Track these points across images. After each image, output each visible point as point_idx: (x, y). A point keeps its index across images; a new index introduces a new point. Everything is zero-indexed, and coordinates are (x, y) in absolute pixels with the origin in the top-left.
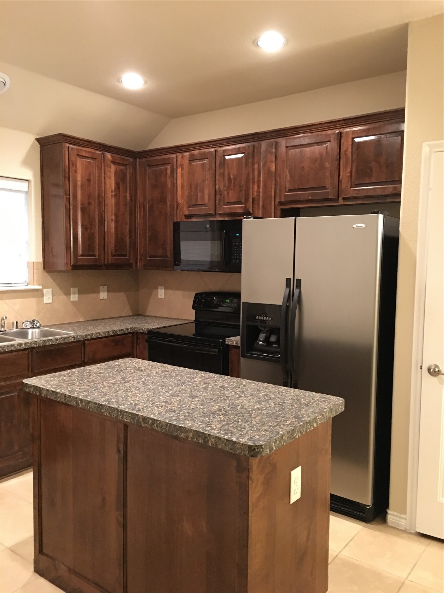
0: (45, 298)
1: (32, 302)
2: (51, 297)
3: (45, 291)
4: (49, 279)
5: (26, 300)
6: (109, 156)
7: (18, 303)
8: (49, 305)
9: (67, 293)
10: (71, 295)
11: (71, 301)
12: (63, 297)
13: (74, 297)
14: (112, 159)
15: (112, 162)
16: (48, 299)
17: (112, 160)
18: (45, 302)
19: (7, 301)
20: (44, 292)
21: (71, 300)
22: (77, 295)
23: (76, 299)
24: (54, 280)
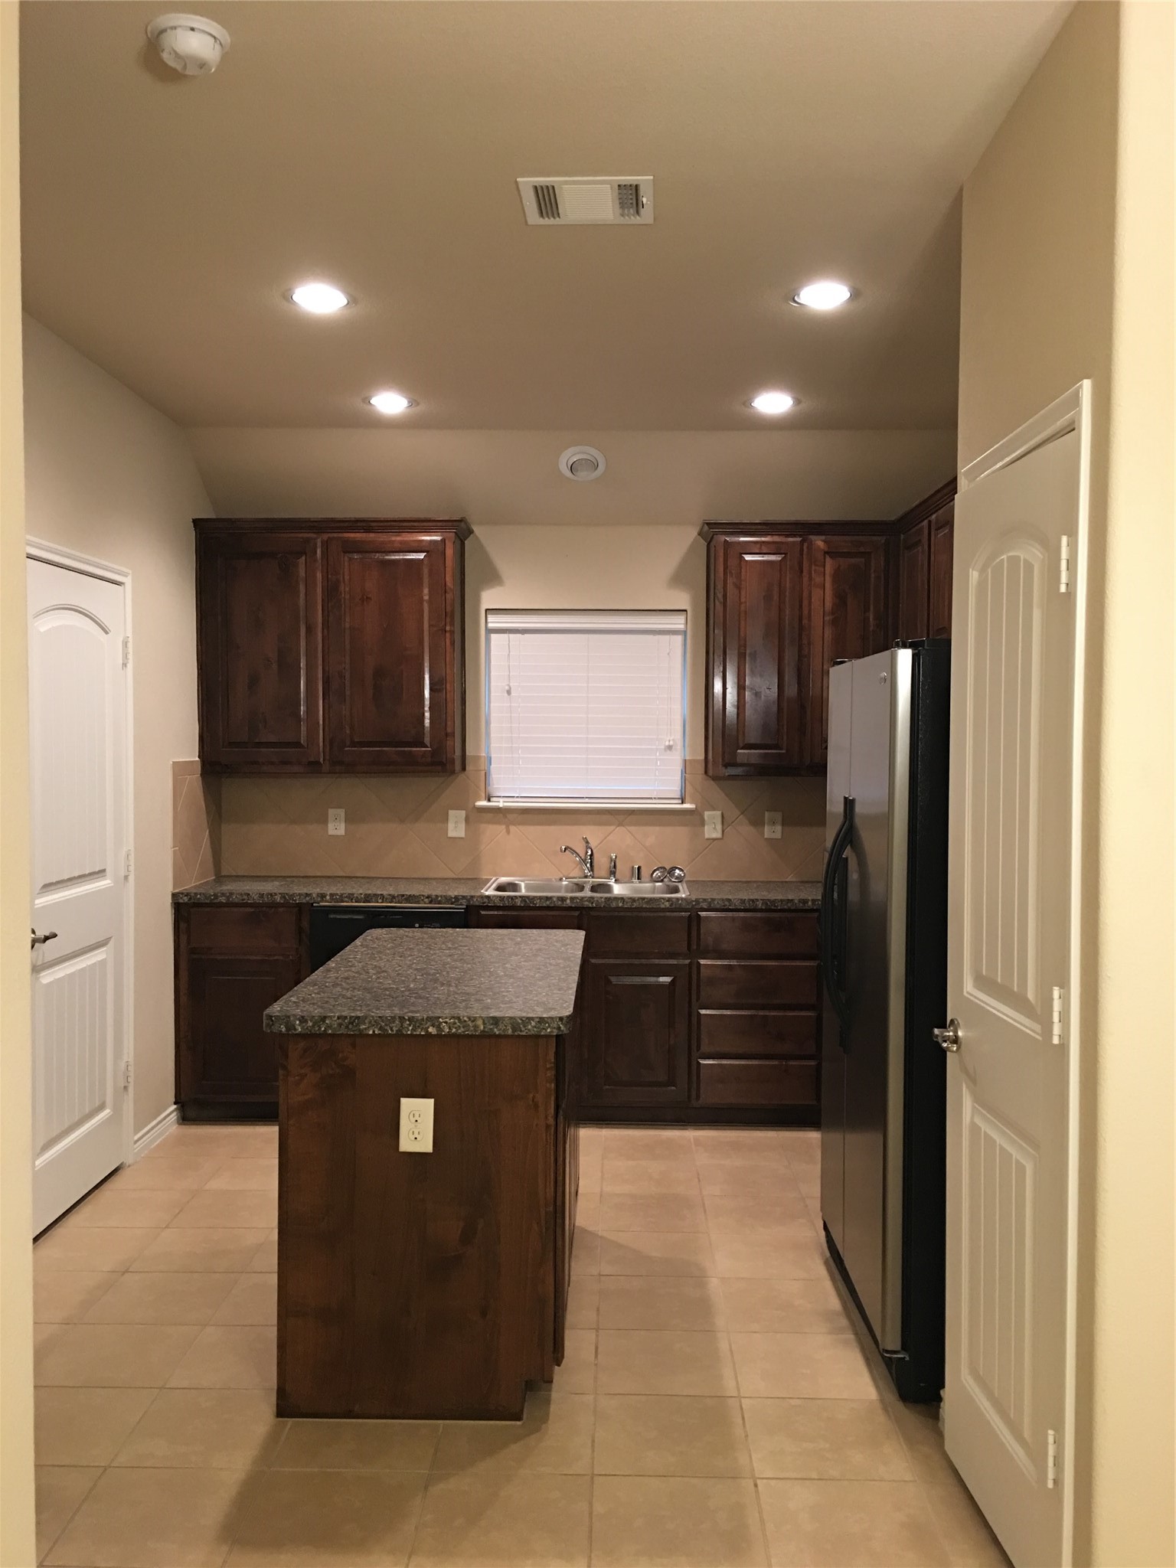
0: (706, 827)
1: (679, 834)
2: (719, 827)
3: (707, 814)
4: (715, 791)
5: (668, 830)
6: (819, 542)
7: (652, 835)
8: (716, 841)
9: (757, 822)
10: (766, 826)
11: (766, 839)
12: (747, 829)
13: (773, 831)
14: (829, 548)
15: (825, 553)
16: (712, 830)
17: (826, 550)
18: (707, 836)
19: (632, 829)
20: (706, 818)
21: (766, 837)
22: (779, 828)
23: (778, 835)
24: (727, 795)
